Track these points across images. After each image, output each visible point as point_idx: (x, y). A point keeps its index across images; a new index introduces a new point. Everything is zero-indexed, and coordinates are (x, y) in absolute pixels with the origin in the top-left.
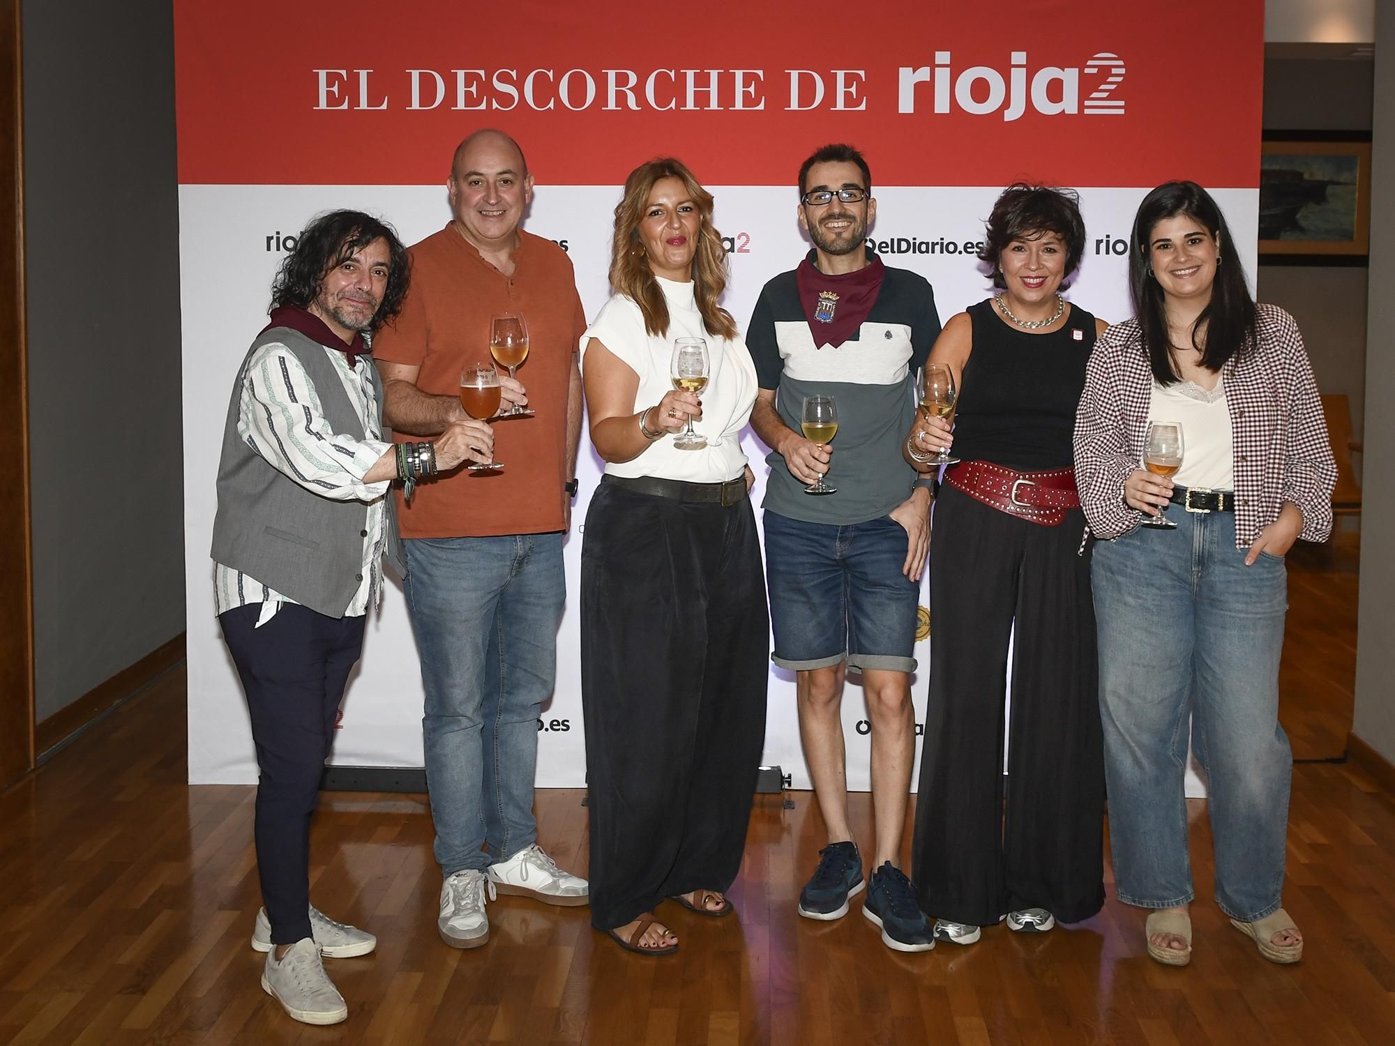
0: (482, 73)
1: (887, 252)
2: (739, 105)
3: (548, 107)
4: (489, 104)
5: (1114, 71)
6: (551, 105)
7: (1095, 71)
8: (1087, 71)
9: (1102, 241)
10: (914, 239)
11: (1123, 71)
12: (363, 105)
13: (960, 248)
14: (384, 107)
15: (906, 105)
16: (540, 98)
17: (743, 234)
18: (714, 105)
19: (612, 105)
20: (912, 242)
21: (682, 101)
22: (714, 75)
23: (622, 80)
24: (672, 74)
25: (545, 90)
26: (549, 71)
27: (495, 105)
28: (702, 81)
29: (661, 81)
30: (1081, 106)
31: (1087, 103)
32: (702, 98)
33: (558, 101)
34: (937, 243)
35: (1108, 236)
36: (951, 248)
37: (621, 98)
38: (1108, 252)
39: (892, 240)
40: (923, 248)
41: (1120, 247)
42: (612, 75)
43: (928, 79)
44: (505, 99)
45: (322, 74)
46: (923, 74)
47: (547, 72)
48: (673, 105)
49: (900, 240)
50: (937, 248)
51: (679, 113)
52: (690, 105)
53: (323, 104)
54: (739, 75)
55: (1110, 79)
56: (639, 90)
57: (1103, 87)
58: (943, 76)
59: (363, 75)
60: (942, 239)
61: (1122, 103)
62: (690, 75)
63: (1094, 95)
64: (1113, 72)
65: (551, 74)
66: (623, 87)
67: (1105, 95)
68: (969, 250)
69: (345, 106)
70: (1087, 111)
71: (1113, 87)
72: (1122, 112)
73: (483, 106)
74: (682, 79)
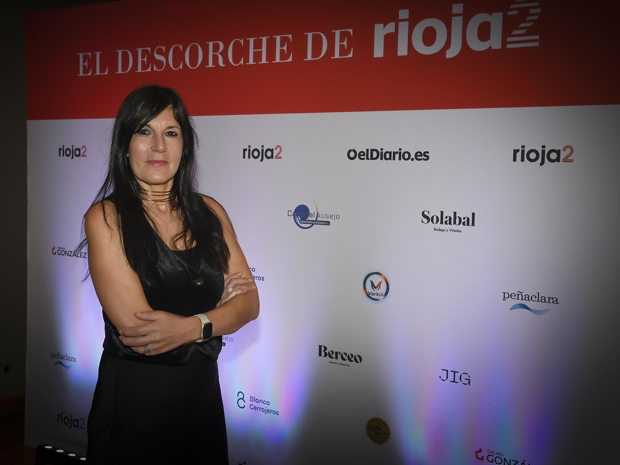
0: (149, 49)
1: (364, 159)
2: (278, 60)
3: (179, 68)
4: (152, 68)
5: (532, 11)
6: (181, 66)
7: (515, 13)
8: (510, 13)
9: (518, 151)
10: (382, 149)
11: (538, 10)
12: (98, 73)
13: (413, 156)
14: (106, 73)
15: (379, 52)
16: (176, 62)
17: (278, 146)
18: (264, 61)
19: (211, 65)
20: (380, 151)
21: (247, 60)
22: (264, 39)
23: (216, 47)
24: (242, 42)
25: (179, 57)
26: (180, 46)
27: (155, 68)
28: (258, 45)
29: (237, 46)
30: (504, 42)
31: (509, 39)
32: (257, 56)
33: (185, 64)
34: (397, 153)
35: (523, 147)
36: (406, 156)
37: (215, 58)
38: (523, 160)
39: (367, 150)
40: (388, 156)
41: (533, 156)
42: (211, 44)
43: (394, 31)
44: (159, 64)
45: (81, 55)
46: (390, 28)
47: (179, 46)
48: (242, 62)
49: (372, 150)
50: (397, 156)
51: (246, 67)
52: (251, 62)
53: (81, 74)
54: (278, 38)
55: (529, 18)
56: (224, 54)
57: (522, 25)
58: (404, 27)
59: (98, 54)
60: (400, 149)
61: (537, 37)
62: (252, 41)
63: (515, 32)
64: (530, 13)
65: (181, 47)
66: (216, 52)
67: (523, 32)
68: (419, 158)
69: (90, 74)
70: (509, 46)
71: (530, 24)
72: (537, 44)
73: (149, 70)
74: (247, 43)
